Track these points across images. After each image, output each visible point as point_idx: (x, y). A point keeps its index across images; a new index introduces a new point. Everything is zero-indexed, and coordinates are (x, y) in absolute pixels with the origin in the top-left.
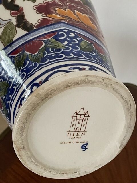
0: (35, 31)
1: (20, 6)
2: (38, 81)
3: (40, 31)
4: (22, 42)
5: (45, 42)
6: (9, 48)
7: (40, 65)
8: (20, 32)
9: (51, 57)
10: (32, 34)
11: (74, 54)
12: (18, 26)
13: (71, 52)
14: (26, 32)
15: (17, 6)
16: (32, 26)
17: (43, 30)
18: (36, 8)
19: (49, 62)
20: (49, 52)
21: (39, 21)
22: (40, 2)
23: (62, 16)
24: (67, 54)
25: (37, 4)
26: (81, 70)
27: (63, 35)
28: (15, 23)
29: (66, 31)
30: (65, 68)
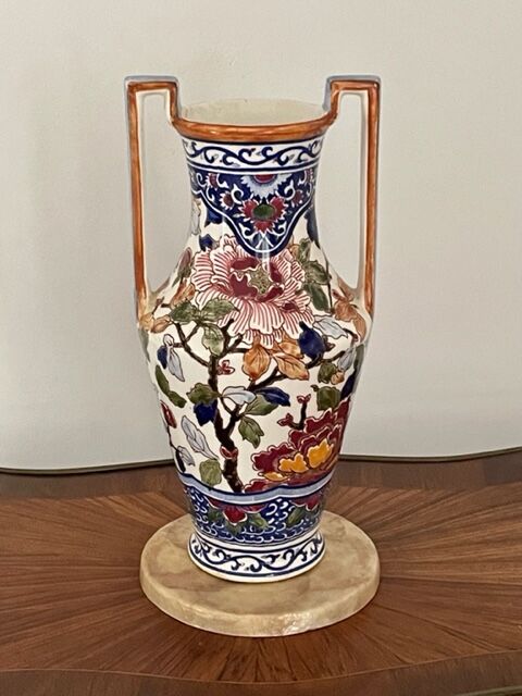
0: (243, 495)
1: (236, 445)
2: (227, 552)
3: (248, 497)
4: (222, 498)
5: (248, 514)
6: (206, 489)
7: (234, 540)
8: (224, 485)
9: (248, 538)
10: (238, 498)
11: (276, 537)
12: (225, 474)
13: (273, 534)
14: (231, 491)
15: (232, 443)
16: (241, 486)
17: (253, 497)
18: (255, 457)
19: (244, 542)
20: (249, 531)
21: (252, 482)
22: (263, 447)
23: (284, 474)
24: (267, 537)
25: (258, 450)
26: (274, 558)
27: (273, 508)
28: (222, 468)
29: (279, 501)
30: (258, 556)
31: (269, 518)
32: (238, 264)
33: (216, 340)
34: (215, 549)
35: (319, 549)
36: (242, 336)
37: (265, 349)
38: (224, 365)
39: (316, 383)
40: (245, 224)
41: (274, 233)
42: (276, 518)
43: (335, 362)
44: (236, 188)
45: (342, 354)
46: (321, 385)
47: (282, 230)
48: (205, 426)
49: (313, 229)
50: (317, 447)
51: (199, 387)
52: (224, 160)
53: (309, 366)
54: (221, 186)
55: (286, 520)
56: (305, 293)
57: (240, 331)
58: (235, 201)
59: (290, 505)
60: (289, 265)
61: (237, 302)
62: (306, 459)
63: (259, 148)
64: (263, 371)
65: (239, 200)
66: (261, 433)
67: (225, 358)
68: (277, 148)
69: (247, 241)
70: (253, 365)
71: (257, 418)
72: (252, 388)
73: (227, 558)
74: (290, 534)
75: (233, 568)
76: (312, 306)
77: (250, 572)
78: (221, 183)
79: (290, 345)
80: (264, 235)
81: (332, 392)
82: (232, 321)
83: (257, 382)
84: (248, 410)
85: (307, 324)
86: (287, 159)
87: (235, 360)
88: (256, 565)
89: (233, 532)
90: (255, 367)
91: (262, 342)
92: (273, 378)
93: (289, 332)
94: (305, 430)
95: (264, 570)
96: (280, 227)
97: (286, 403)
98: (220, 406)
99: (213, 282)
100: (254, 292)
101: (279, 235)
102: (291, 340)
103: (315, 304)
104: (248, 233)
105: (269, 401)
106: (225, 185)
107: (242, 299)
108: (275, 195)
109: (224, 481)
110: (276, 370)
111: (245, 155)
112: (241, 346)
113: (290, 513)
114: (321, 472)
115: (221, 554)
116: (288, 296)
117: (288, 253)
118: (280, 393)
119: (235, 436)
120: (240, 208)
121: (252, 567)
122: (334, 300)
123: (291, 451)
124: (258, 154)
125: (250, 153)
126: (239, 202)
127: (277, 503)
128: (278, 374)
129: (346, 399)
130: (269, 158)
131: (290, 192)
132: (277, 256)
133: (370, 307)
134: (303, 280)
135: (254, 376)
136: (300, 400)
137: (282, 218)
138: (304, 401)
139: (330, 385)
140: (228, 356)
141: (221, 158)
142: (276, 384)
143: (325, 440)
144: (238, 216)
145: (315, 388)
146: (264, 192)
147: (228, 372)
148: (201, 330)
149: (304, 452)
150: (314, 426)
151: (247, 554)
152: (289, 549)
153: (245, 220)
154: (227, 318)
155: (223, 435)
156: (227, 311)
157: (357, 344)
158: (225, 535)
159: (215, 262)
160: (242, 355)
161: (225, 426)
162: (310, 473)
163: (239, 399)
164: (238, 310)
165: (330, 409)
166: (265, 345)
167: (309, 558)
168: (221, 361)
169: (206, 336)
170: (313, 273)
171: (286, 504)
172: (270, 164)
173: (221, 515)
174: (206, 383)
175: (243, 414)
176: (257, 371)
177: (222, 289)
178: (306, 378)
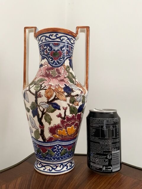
0: (46, 142)
1: (44, 124)
2: (42, 164)
3: (48, 143)
4: (40, 144)
5: (48, 150)
6: (36, 141)
7: (44, 159)
8: (41, 139)
10: (45, 144)
12: (41, 135)
13: (56, 158)
14: (42, 141)
15: (42, 123)
16: (45, 139)
17: (49, 143)
18: (50, 129)
19: (47, 160)
20: (48, 156)
21: (49, 138)
22: (52, 125)
23: (59, 135)
24: (54, 159)
25: (50, 126)
26: (57, 167)
27: (56, 148)
28: (40, 133)
29: (58, 145)
30: (52, 165)
31: (54, 152)
32: (48, 69)
33: (38, 87)
34: (39, 162)
35: (72, 166)
36: (46, 86)
37: (52, 89)
38: (39, 94)
39: (69, 103)
40: (51, 58)
41: (59, 61)
42: (57, 152)
43: (75, 97)
44: (48, 48)
45: (77, 95)
46: (71, 104)
47: (61, 61)
48: (35, 117)
49: (71, 64)
50: (70, 127)
51: (33, 104)
52: (45, 40)
53: (67, 96)
54: (45, 48)
55: (60, 153)
56: (67, 78)
57: (46, 85)
58: (48, 51)
59: (61, 147)
60: (63, 70)
61: (46, 78)
62: (66, 131)
63: (55, 34)
64: (51, 96)
65: (49, 51)
66: (51, 119)
67: (40, 92)
68: (60, 35)
69: (51, 63)
70: (48, 94)
71: (50, 114)
72: (48, 102)
73: (43, 166)
74: (62, 158)
75: (44, 170)
76: (69, 81)
77: (49, 171)
78: (45, 47)
79: (60, 89)
80: (56, 61)
81: (74, 108)
82: (44, 83)
83: (50, 100)
84: (47, 111)
85: (67, 85)
86: (63, 39)
87: (43, 92)
88: (51, 169)
89: (44, 156)
90: (49, 94)
91: (51, 87)
92: (54, 99)
93: (61, 86)
94: (66, 120)
95: (53, 171)
96: (61, 60)
97: (59, 109)
98: (39, 110)
99: (41, 75)
100: (52, 76)
101: (60, 62)
102: (61, 88)
103: (70, 81)
104: (51, 61)
105: (53, 107)
106: (46, 47)
107: (48, 78)
108: (59, 50)
109: (41, 137)
110: (56, 96)
111: (51, 37)
112: (45, 88)
113: (62, 150)
114: (72, 137)
115: (41, 164)
116: (62, 78)
117: (63, 67)
118: (57, 105)
119: (43, 121)
120: (49, 54)
121: (49, 170)
122: (76, 83)
123: (61, 127)
124: (54, 36)
125: (52, 36)
126: (49, 52)
127: (57, 146)
128: (56, 98)
129: (80, 113)
130: (57, 38)
131: (64, 50)
132: (60, 68)
133: (87, 88)
134: (67, 75)
135: (48, 98)
136: (64, 109)
137: (61, 57)
138: (65, 109)
139: (74, 105)
140: (41, 91)
141: (44, 39)
142: (56, 101)
143: (73, 126)
144: (49, 56)
145: (69, 105)
146: (56, 48)
147: (40, 97)
148: (35, 86)
149: (66, 128)
150: (69, 119)
151: (48, 165)
152: (62, 164)
153: (51, 57)
154: (43, 82)
155: (40, 120)
156: (43, 81)
157: (83, 94)
158: (41, 158)
159: (42, 70)
160: (45, 90)
161: (40, 117)
162: (68, 137)
163: (44, 106)
164: (47, 80)
165: (74, 115)
166: (52, 88)
167: (69, 168)
168: (38, 93)
169: (35, 87)
170: (70, 75)
171: (60, 147)
172: (58, 40)
173: (40, 150)
174: (34, 101)
175: (45, 112)
176: (49, 96)
177: (43, 76)
178: (66, 100)
